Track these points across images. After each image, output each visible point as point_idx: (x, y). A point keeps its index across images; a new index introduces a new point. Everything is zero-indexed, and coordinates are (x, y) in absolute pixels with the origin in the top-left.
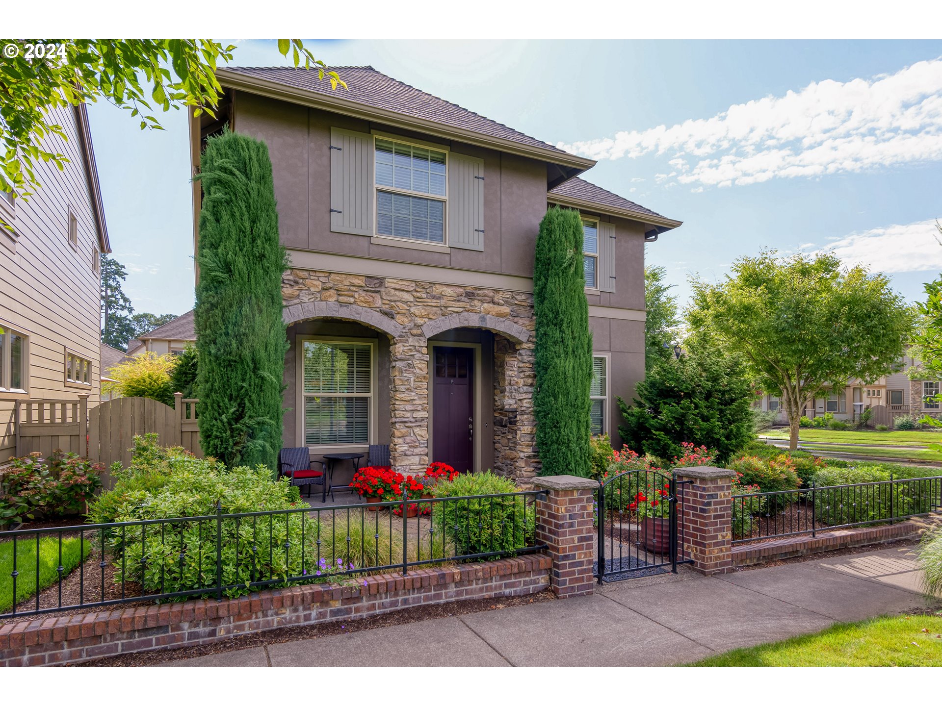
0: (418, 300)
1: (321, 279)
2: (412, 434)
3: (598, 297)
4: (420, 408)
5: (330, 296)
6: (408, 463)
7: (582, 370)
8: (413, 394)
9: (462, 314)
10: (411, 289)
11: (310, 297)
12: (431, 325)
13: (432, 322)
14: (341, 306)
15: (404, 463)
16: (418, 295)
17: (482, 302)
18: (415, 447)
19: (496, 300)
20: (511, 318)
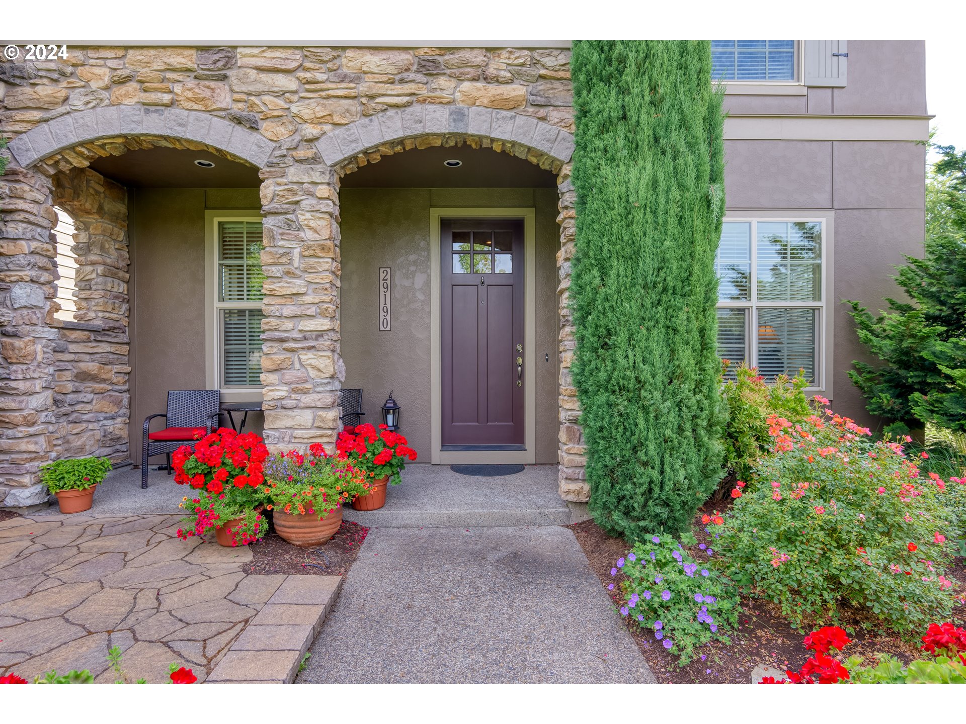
0: (307, 86)
1: (110, 63)
2: (297, 366)
3: (804, 99)
4: (312, 311)
5: (127, 95)
6: (289, 423)
7: (681, 187)
8: (298, 282)
9: (409, 110)
10: (293, 65)
11: (87, 99)
12: (337, 137)
13: (339, 131)
14: (147, 111)
15: (279, 424)
16: (308, 75)
17: (459, 79)
18: (306, 392)
19: (491, 71)
20: (531, 109)
